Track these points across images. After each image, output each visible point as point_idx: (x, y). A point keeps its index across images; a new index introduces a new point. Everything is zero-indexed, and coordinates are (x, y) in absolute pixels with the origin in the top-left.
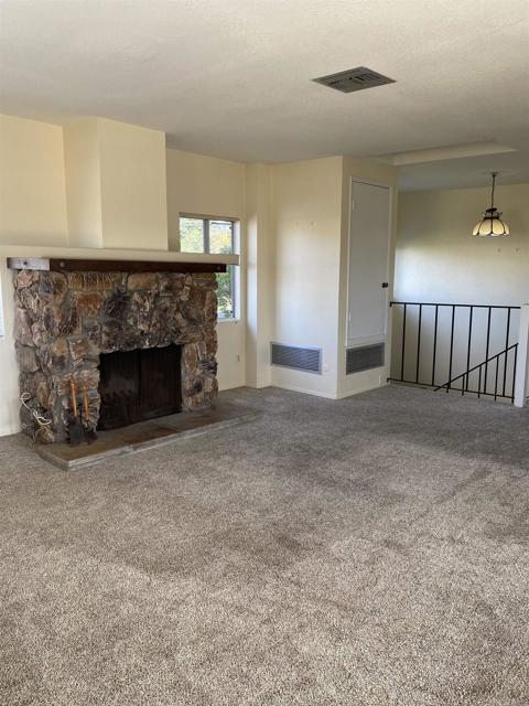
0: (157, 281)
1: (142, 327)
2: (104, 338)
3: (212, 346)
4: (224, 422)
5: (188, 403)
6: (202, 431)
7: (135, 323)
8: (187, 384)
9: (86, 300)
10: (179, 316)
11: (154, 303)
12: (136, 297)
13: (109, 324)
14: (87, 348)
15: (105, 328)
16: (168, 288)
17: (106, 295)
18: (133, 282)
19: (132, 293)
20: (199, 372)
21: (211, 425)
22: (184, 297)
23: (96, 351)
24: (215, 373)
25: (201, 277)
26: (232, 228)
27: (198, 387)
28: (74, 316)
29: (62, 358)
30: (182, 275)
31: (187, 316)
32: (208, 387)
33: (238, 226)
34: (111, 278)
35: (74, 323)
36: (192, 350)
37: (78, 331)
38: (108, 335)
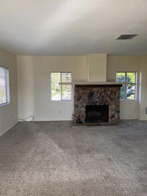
2: (87, 102)
3: (118, 106)
5: (110, 120)
9: (83, 93)
12: (96, 93)
13: (88, 99)
14: (83, 104)
16: (104, 91)
17: (88, 92)
18: (95, 90)
20: (113, 112)
22: (109, 93)
25: (115, 88)
28: (80, 97)
29: (77, 105)
30: (108, 88)
31: (110, 98)
33: (137, 73)
34: (89, 89)
36: (112, 107)
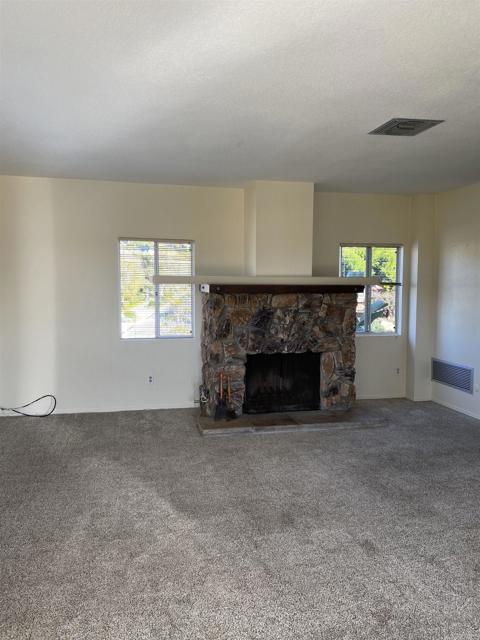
0: (297, 300)
1: (283, 336)
2: (250, 343)
3: (349, 356)
5: (324, 403)
7: (277, 333)
8: (324, 388)
9: (237, 314)
11: (294, 318)
12: (279, 313)
13: (255, 333)
14: (237, 349)
15: (251, 336)
16: (307, 306)
17: (254, 311)
18: (276, 301)
19: (276, 309)
20: (335, 377)
22: (322, 314)
23: (243, 352)
24: (352, 380)
25: (341, 297)
26: (397, 253)
27: (334, 390)
28: (228, 325)
29: (217, 355)
30: (320, 295)
31: (324, 329)
33: (402, 250)
34: (258, 298)
35: (228, 331)
36: (330, 358)
37: (230, 336)
38: (253, 340)
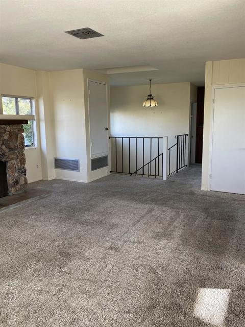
3: (23, 161)
4: (32, 199)
5: (12, 191)
6: (20, 204)
8: (10, 181)
10: (4, 147)
20: (16, 175)
21: (24, 201)
22: (6, 137)
24: (25, 175)
25: (15, 127)
26: (31, 102)
27: (17, 182)
30: (4, 126)
31: (8, 147)
32: (22, 182)
33: (33, 101)
36: (12, 164)
